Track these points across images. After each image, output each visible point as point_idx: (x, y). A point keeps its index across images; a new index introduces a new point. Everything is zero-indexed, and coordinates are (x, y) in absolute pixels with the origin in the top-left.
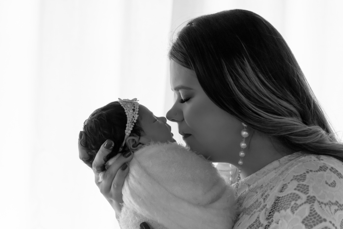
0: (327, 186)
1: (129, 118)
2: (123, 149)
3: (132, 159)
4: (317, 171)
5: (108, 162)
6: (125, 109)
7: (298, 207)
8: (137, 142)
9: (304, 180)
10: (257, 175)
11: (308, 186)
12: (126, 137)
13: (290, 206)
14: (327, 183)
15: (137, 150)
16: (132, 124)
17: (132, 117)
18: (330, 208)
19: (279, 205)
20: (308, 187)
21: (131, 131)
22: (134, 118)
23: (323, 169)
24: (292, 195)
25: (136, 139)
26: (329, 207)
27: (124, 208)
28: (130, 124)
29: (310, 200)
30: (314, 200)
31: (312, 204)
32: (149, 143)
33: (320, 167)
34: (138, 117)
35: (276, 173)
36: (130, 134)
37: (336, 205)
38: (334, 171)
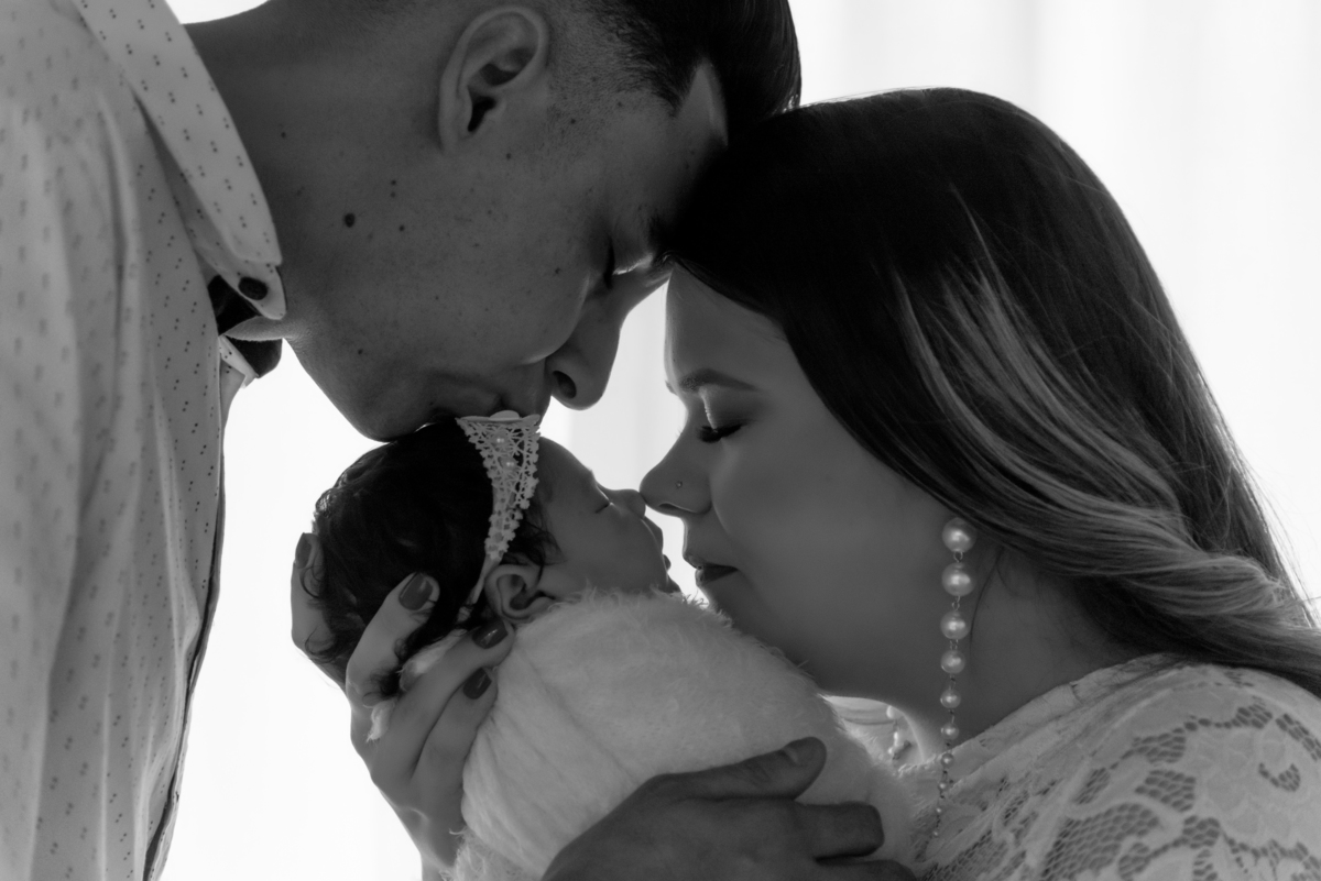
0: (1267, 784)
1: (502, 489)
2: (472, 614)
3: (508, 653)
4: (1227, 725)
5: (410, 662)
6: (484, 454)
7: (1147, 860)
8: (529, 586)
9: (1176, 755)
10: (984, 745)
11: (1191, 780)
12: (486, 567)
13: (1115, 854)
14: (1265, 774)
15: (527, 619)
16: (513, 517)
17: (513, 489)
18: (1274, 870)
19: (1073, 854)
20: (1189, 785)
21: (509, 543)
22: (521, 492)
23: (1253, 717)
24: (1126, 813)
25: (527, 574)
26: (1271, 864)
27: (467, 848)
28: (505, 515)
29: (1198, 832)
30: (1214, 834)
31: (1205, 847)
32: (578, 593)
33: (1241, 710)
34: (537, 486)
35: (1059, 732)
36: (505, 555)
37: (1300, 858)
38: (1296, 729)
